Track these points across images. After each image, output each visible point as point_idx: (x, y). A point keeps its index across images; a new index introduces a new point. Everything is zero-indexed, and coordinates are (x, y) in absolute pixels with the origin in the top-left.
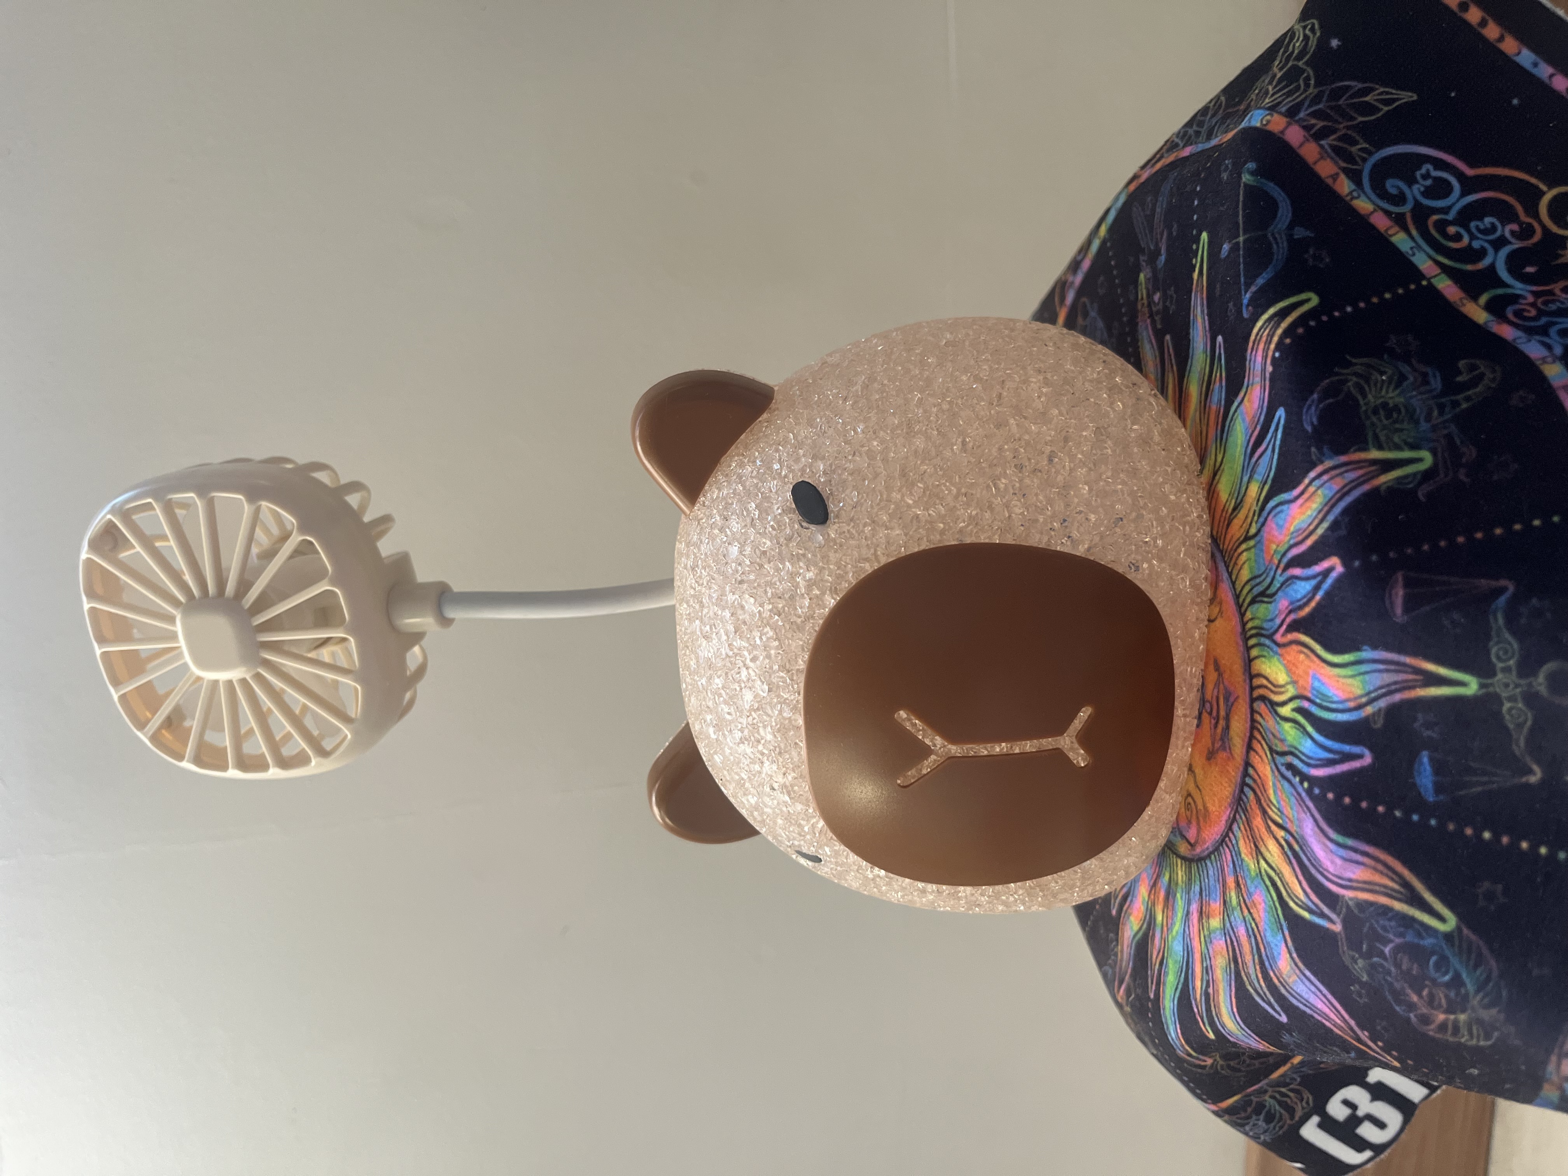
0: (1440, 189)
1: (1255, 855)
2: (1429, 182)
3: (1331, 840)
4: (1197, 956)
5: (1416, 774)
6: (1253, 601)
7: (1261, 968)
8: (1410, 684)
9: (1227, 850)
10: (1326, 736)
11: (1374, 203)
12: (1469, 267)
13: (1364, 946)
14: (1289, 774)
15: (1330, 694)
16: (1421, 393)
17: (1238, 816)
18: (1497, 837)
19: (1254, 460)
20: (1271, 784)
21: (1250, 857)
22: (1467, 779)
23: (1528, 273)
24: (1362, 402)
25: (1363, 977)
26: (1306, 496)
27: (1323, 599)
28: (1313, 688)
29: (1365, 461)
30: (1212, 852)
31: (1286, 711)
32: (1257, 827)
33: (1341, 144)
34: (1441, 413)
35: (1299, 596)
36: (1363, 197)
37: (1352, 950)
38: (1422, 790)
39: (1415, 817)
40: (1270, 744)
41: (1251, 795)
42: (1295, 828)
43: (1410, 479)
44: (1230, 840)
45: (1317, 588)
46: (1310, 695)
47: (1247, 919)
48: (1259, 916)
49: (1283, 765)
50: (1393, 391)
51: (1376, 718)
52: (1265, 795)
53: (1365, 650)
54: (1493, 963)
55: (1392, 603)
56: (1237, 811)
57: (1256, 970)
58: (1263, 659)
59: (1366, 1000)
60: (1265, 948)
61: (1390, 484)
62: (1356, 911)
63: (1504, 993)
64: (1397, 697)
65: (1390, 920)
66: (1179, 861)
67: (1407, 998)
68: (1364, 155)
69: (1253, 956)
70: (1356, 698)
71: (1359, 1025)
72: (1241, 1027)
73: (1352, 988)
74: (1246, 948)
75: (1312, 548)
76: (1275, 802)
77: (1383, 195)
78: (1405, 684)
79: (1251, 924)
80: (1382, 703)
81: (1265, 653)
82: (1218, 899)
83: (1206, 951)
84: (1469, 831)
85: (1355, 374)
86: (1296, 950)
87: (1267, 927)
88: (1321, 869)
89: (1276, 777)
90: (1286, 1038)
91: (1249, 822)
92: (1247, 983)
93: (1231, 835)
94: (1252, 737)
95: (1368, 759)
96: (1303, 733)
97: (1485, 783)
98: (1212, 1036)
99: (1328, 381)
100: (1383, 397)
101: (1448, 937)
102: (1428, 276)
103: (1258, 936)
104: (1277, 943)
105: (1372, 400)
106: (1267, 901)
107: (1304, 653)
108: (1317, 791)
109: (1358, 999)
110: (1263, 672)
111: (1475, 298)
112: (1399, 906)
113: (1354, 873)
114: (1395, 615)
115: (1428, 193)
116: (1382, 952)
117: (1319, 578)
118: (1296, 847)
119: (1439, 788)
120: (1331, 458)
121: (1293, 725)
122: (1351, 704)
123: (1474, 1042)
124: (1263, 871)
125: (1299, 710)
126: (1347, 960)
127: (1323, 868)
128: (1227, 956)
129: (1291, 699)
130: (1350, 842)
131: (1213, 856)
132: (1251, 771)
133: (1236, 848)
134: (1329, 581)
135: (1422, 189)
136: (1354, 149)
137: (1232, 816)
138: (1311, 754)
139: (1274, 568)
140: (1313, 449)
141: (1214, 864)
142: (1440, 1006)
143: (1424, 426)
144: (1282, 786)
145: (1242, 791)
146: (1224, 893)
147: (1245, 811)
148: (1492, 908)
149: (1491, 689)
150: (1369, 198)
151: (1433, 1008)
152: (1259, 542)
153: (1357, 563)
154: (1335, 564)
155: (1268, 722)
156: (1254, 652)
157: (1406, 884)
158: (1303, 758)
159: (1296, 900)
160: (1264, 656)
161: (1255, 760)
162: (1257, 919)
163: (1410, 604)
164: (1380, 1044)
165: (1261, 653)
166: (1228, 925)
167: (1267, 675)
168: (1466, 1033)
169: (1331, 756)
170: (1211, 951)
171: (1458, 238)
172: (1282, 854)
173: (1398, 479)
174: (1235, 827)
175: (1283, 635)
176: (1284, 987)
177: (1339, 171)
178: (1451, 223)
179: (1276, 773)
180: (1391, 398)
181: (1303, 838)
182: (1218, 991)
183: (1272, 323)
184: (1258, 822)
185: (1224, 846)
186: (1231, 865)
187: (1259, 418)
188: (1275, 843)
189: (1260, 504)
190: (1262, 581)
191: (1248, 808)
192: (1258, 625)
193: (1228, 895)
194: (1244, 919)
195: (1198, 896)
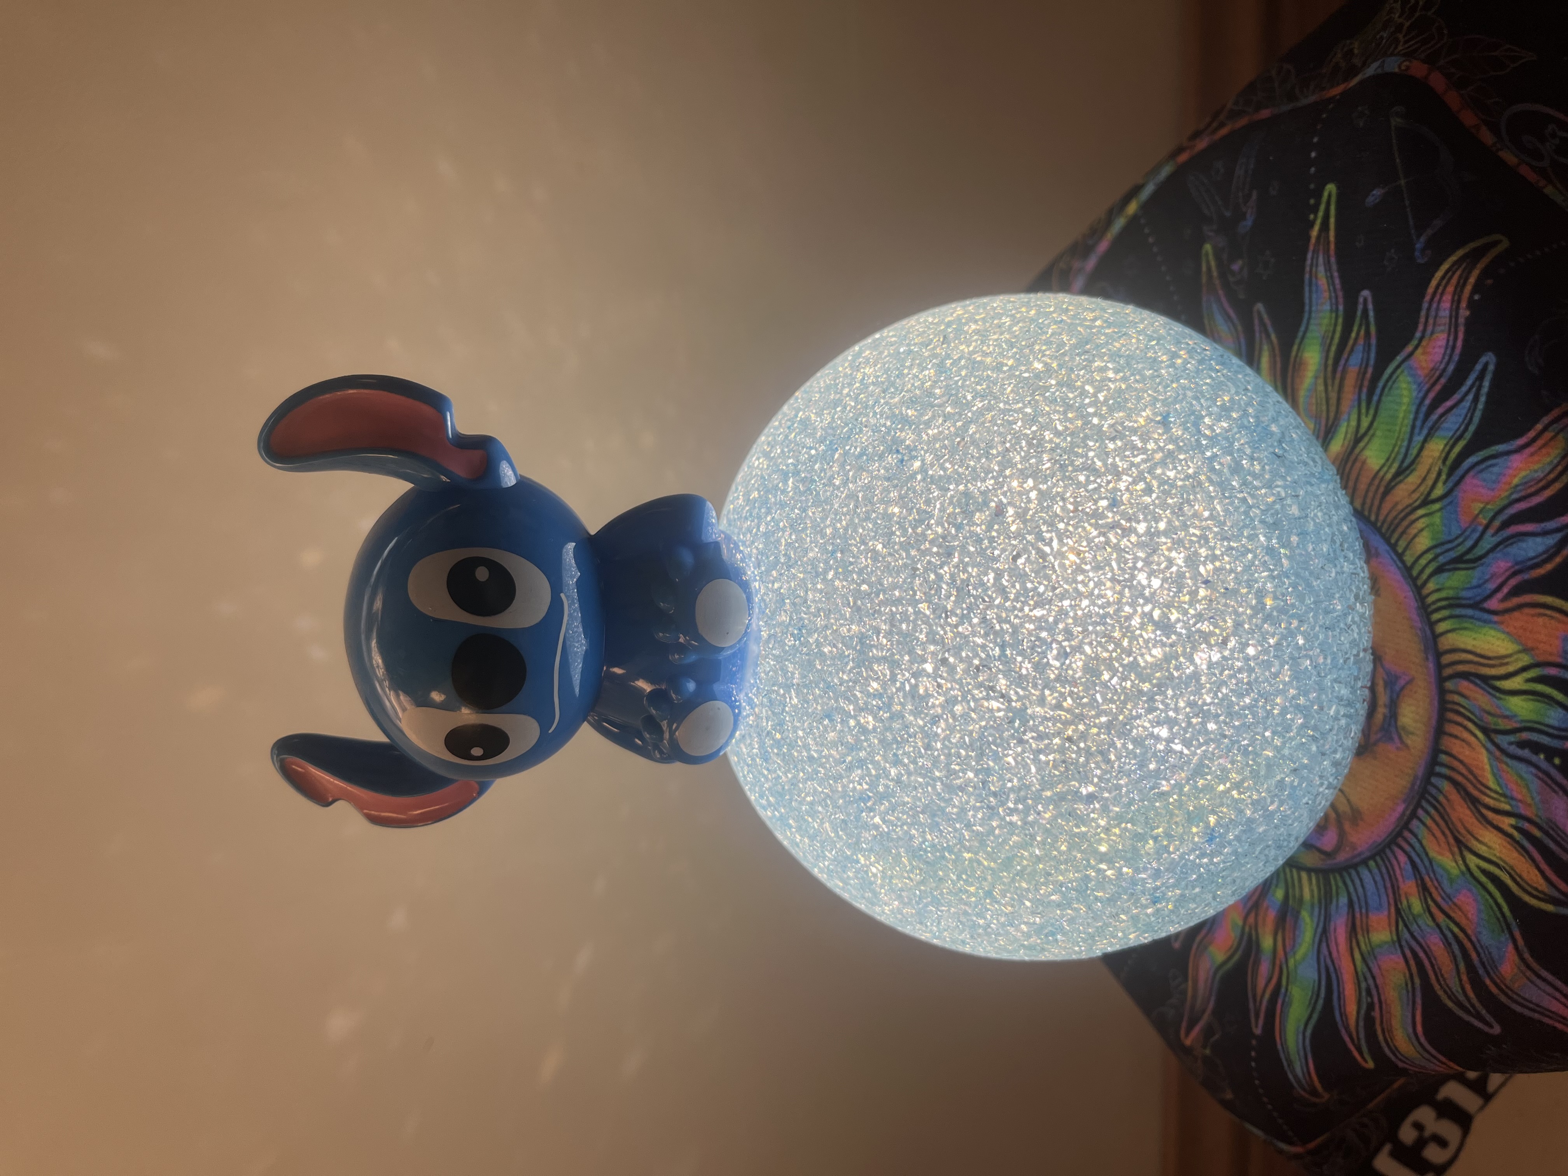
1: (1456, 852)
2: (1557, 141)
4: (1349, 978)
6: (1439, 570)
7: (1470, 977)
9: (1400, 852)
11: (1517, 157)
14: (1526, 753)
17: (1420, 813)
19: (1434, 417)
20: (1487, 767)
21: (1448, 854)
26: (1535, 444)
28: (1565, 652)
30: (1372, 857)
31: (1513, 683)
32: (1461, 820)
33: (1478, 96)
35: (1531, 554)
36: (1506, 150)
40: (1482, 724)
42: (1537, 813)
44: (1405, 840)
45: (1564, 541)
46: (1558, 660)
47: (1443, 925)
48: (1468, 919)
49: (1510, 743)
52: (1475, 781)
56: (1418, 805)
57: (1461, 982)
58: (1461, 632)
60: (1478, 954)
66: (1304, 875)
68: (1499, 110)
69: (1457, 966)
72: (1424, 1049)
74: (1444, 960)
75: (1551, 499)
76: (1495, 787)
79: (1452, 930)
81: (1466, 625)
82: (1384, 906)
83: (1365, 970)
87: (1482, 931)
89: (1498, 760)
90: (1494, 1053)
91: (1442, 814)
92: (1444, 999)
93: (1407, 834)
94: (1442, 720)
96: (1547, 704)
98: (1371, 1065)
99: (1548, 320)
103: (1466, 943)
104: (1500, 947)
106: (1481, 900)
107: (1545, 615)
110: (1462, 646)
115: (1558, 151)
117: (1566, 531)
118: (1538, 834)
121: (1531, 697)
124: (1474, 868)
125: (1540, 679)
128: (1405, 971)
129: (1524, 669)
131: (1372, 863)
132: (1445, 760)
133: (1418, 848)
135: (1554, 147)
136: (1490, 102)
137: (1408, 813)
138: (1563, 726)
139: (1480, 528)
144: (1509, 766)
145: (1427, 782)
146: (1397, 901)
147: (1435, 803)
150: (1512, 151)
152: (1449, 504)
155: (1476, 699)
156: (1442, 627)
158: (1551, 731)
159: (1534, 893)
160: (1465, 629)
161: (1453, 745)
162: (1463, 922)
165: (1457, 626)
166: (1407, 935)
167: (1469, 648)
170: (1375, 970)
172: (1510, 844)
174: (1415, 824)
175: (1503, 600)
176: (1506, 994)
177: (1481, 122)
179: (1498, 753)
181: (1550, 821)
183: (1464, 264)
184: (1461, 812)
185: (1396, 849)
186: (1409, 867)
187: (1444, 370)
188: (1495, 832)
189: (1449, 462)
190: (1459, 545)
191: (1441, 798)
192: (1450, 596)
193: (1405, 903)
194: (1438, 926)
195: (1344, 910)
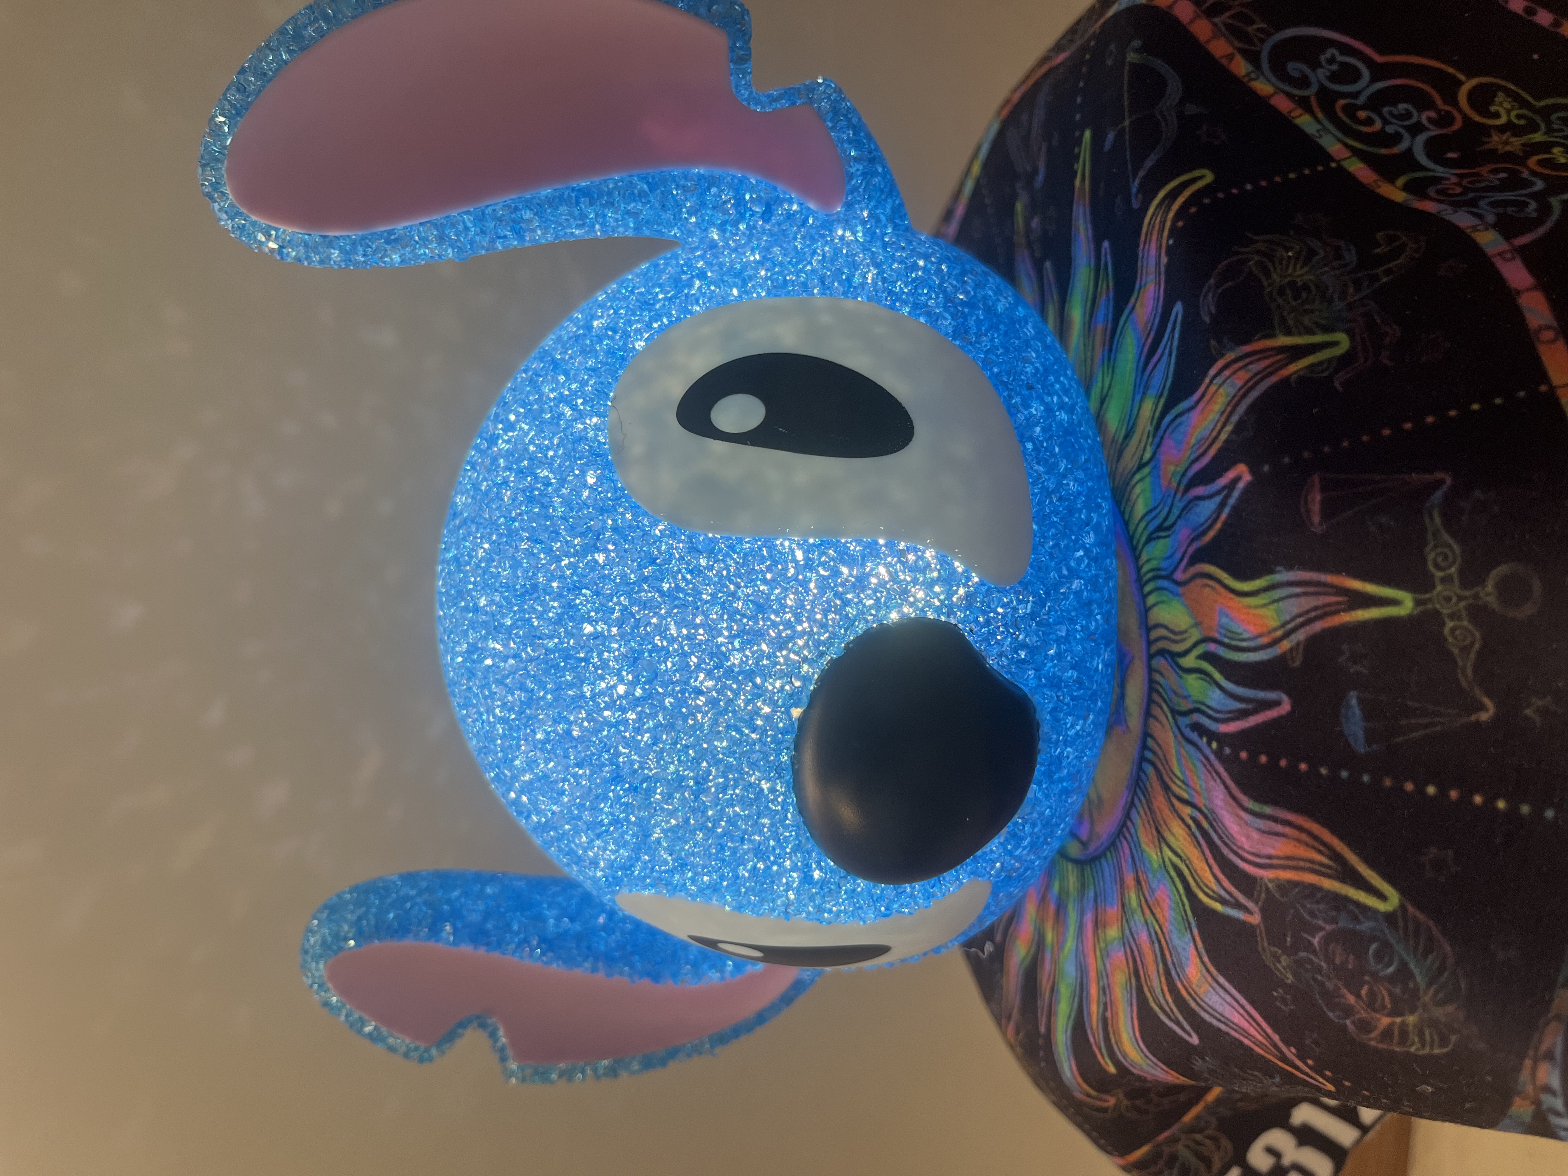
0: (1348, 74)
1: (1157, 843)
2: (1335, 67)
3: (1246, 810)
4: (1093, 975)
5: (1344, 721)
6: (1149, 540)
7: (1167, 979)
8: (1333, 608)
9: (1125, 843)
10: (1237, 683)
11: (1274, 85)
12: (1384, 151)
13: (1288, 939)
14: (1194, 736)
15: (1239, 631)
16: (1334, 269)
17: (1136, 800)
18: (1443, 791)
19: (1147, 373)
20: (1174, 752)
21: (1151, 845)
22: (1403, 722)
23: (1449, 158)
24: (1265, 283)
25: (1288, 979)
26: (1206, 398)
27: (1230, 516)
28: (1221, 627)
29: (1272, 349)
30: (1108, 848)
31: (1189, 661)
32: (1159, 808)
33: (1236, 23)
34: (1358, 290)
35: (1202, 520)
36: (1262, 79)
37: (1274, 945)
38: (1351, 740)
39: (1344, 774)
40: (1171, 705)
41: (1150, 770)
42: (1203, 801)
43: (1325, 366)
44: (1128, 829)
45: (1222, 505)
46: (1216, 635)
47: (1149, 922)
48: (1163, 916)
49: (1187, 726)
50: (1302, 267)
51: (1294, 654)
52: (1167, 767)
53: (1279, 572)
54: (1448, 948)
55: (1308, 511)
56: (1135, 793)
57: (1161, 982)
58: (1162, 606)
59: (1292, 1007)
60: (1171, 956)
61: (1301, 373)
62: (1277, 896)
63: (1463, 985)
64: (1318, 626)
65: (1318, 902)
66: (1070, 866)
67: (1342, 1000)
68: (1262, 36)
69: (1158, 966)
70: (1270, 632)
71: (1283, 1040)
72: (1146, 1056)
73: (1275, 994)
74: (1149, 958)
75: (1215, 458)
76: (1179, 774)
77: (1284, 77)
78: (1327, 609)
79: (1154, 928)
80: (1301, 636)
81: (1164, 598)
82: (1115, 901)
83: (1103, 967)
84: (1409, 787)
85: (1257, 252)
86: (1208, 951)
87: (1172, 928)
88: (1235, 848)
89: (1179, 742)
90: (1198, 1064)
91: (1149, 803)
92: (1151, 1000)
93: (1129, 823)
94: (1150, 702)
95: (1286, 707)
96: (1209, 683)
97: (1426, 726)
98: (1112, 1069)
99: (1225, 262)
100: (1290, 275)
101: (1390, 918)
102: (1337, 158)
103: (1163, 940)
104: (1185, 946)
105: (1278, 280)
106: (1172, 896)
107: (1208, 586)
108: (1227, 751)
109: (1283, 1007)
110: (1162, 621)
111: (1392, 181)
112: (1328, 884)
113: (1274, 848)
114: (1312, 524)
115: (1334, 77)
116: (1311, 944)
117: (1224, 493)
118: (1205, 825)
119: (1371, 737)
120: (1233, 350)
121: (1199, 675)
122: (1265, 640)
123: (1427, 1050)
124: (1167, 860)
125: (1207, 657)
126: (1268, 959)
127: (1236, 846)
128: (1126, 970)
129: (1195, 645)
130: (1268, 810)
131: (1108, 854)
132: (1150, 743)
133: (1135, 839)
134: (1236, 494)
135: (1328, 74)
136: (1251, 29)
137: (1129, 800)
138: (1219, 708)
139: (1173, 492)
140: (1213, 342)
141: (1110, 862)
142: (1384, 1007)
143: (1339, 305)
144: (1186, 751)
145: (1140, 769)
146: (1122, 895)
147: (1145, 792)
148: (1443, 879)
149: (1430, 606)
150: (1268, 80)
151: (1375, 1011)
152: (1154, 468)
153: (1266, 468)
154: (1242, 473)
155: (1168, 678)
156: (1151, 600)
157: (1336, 856)
158: (1210, 712)
159: (1207, 890)
160: (1162, 602)
161: (1155, 727)
162: (1161, 920)
163: (1329, 509)
164: (1310, 1062)
165: (1159, 599)
166: (1127, 932)
167: (1166, 623)
168: (1416, 1040)
169: (1243, 706)
170: (1108, 966)
171: (1369, 122)
172: (1189, 836)
173: (1311, 367)
174: (1134, 814)
175: (1185, 570)
176: (1195, 1000)
177: (1236, 52)
178: (1362, 108)
179: (1179, 736)
180: (1300, 276)
181: (1212, 812)
182: (1117, 1013)
183: (1163, 207)
184: (1160, 800)
185: (1122, 838)
186: (1130, 860)
187: (1153, 325)
188: (1180, 823)
189: (1155, 422)
190: (1160, 512)
191: (1148, 786)
192: (1155, 567)
193: (1127, 896)
194: (1146, 921)
195: (1091, 904)
